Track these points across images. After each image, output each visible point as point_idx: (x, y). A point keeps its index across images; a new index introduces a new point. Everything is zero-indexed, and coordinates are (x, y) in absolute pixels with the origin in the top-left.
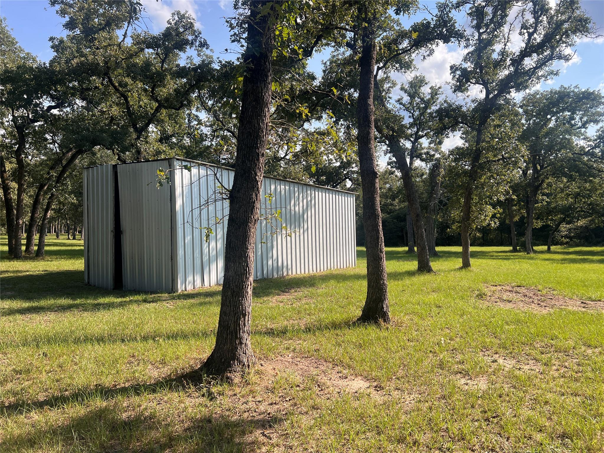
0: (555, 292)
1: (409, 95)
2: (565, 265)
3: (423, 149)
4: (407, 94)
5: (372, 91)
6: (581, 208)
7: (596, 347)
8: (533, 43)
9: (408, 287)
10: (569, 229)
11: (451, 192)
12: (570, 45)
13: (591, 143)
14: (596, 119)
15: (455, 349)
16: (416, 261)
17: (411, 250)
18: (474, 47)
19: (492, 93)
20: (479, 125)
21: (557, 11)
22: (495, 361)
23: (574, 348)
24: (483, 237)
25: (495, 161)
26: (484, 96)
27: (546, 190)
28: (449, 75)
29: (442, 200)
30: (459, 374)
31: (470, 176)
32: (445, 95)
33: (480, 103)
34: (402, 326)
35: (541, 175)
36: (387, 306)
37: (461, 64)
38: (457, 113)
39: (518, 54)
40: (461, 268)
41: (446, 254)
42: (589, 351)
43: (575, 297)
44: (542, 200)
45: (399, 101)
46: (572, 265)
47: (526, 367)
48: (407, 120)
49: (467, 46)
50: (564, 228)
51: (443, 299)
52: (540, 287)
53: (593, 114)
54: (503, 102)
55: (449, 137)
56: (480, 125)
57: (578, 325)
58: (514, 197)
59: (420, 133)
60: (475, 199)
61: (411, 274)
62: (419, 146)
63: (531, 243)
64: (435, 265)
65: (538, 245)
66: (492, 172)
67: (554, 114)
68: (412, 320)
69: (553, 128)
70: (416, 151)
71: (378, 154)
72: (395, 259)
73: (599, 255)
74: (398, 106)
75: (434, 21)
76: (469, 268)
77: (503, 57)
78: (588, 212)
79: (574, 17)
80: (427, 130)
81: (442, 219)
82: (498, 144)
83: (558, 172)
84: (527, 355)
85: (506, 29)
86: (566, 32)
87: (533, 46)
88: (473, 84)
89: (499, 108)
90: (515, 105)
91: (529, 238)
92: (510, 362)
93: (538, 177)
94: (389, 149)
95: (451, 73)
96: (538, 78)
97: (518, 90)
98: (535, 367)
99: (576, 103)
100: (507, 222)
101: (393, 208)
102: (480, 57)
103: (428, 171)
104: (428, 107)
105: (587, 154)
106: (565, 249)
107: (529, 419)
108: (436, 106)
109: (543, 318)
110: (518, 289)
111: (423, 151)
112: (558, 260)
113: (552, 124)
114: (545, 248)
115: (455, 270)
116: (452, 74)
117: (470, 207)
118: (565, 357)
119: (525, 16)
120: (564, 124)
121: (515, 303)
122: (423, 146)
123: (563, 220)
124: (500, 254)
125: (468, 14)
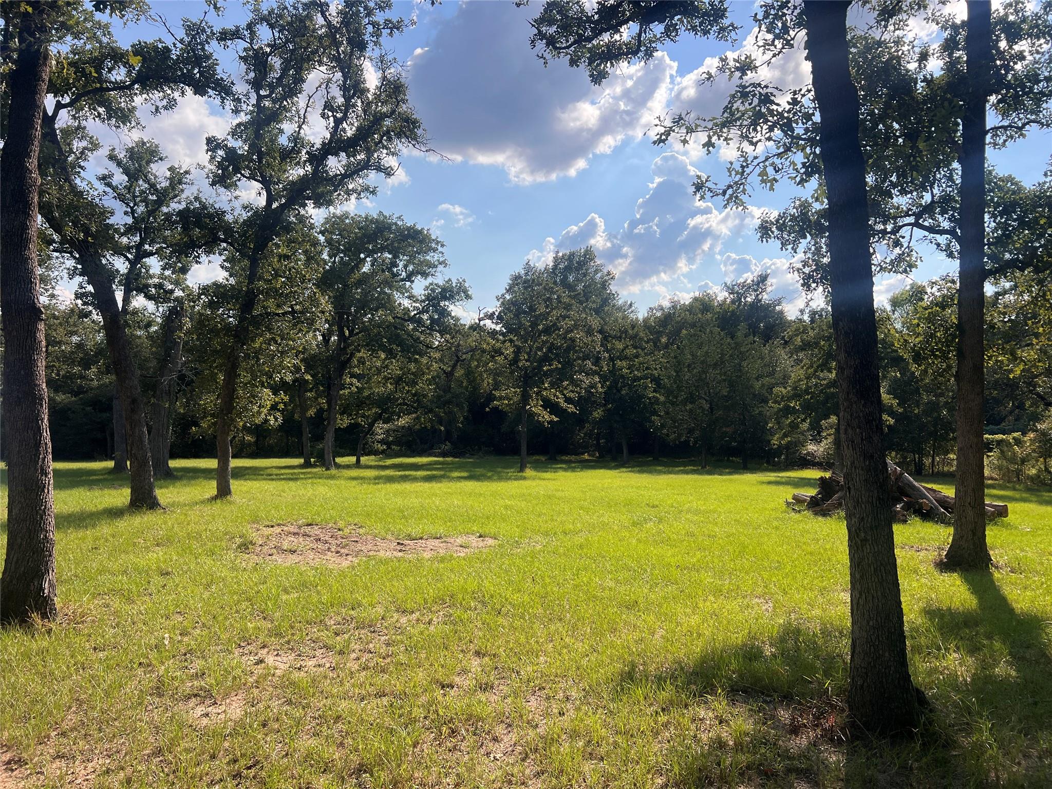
0: (362, 531)
1: (126, 172)
2: (379, 486)
3: (151, 277)
4: (121, 170)
5: (36, 143)
6: (404, 399)
7: (413, 612)
8: (341, 135)
9: (107, 540)
10: (387, 431)
11: (201, 360)
12: (393, 154)
13: (418, 305)
14: (425, 271)
15: (190, 652)
16: (128, 487)
17: (119, 468)
18: (249, 117)
19: (277, 201)
20: (254, 249)
21: (377, 97)
22: (261, 661)
23: (382, 619)
24: (256, 442)
25: (278, 315)
26: (264, 203)
27: (356, 369)
28: (204, 152)
29: (184, 376)
30: (194, 699)
31: (236, 336)
32: (198, 187)
33: (256, 213)
34: (83, 622)
35: (350, 345)
36: (51, 585)
37: (226, 139)
38: (216, 222)
39: (318, 146)
40: (215, 498)
41: (189, 473)
42: (404, 620)
43: (389, 537)
44: (351, 384)
45: (105, 179)
46: (388, 485)
47: (310, 663)
48: (120, 218)
49: (236, 111)
50: (380, 429)
51: (175, 558)
52: (341, 524)
53: (421, 263)
54: (294, 219)
55: (200, 263)
56: (256, 250)
57: (390, 580)
58: (308, 377)
59: (147, 247)
60: (244, 377)
61: (114, 513)
62: (143, 270)
63: (333, 452)
64: (164, 494)
65: (343, 456)
66: (273, 333)
67: (370, 253)
68: (108, 606)
69: (367, 274)
70: (136, 280)
71: (56, 273)
72: (83, 486)
73: (424, 470)
74: (101, 187)
75: (178, 49)
76: (228, 497)
77: (296, 145)
78: (412, 407)
79: (399, 113)
80: (159, 243)
81: (184, 409)
82: (285, 287)
83: (373, 344)
84: (314, 642)
85: (301, 101)
86: (388, 132)
87: (340, 141)
88: (245, 179)
89: (288, 228)
90: (312, 227)
91: (330, 444)
92: (285, 659)
93: (345, 348)
94: (79, 266)
95: (207, 150)
96: (348, 193)
97: (318, 205)
98: (324, 660)
99: (399, 242)
100: (296, 416)
101: (86, 384)
102: (258, 136)
103: (159, 320)
104: (163, 201)
105: (412, 319)
106: (380, 461)
107: (308, 756)
108: (180, 203)
109: (343, 574)
110: (308, 530)
111: (150, 281)
112: (370, 479)
113: (366, 268)
114: (353, 459)
115: (202, 502)
116: (210, 153)
117: (234, 390)
118: (369, 634)
119: (330, 90)
120: (383, 271)
121: (301, 555)
122: (151, 272)
123: (378, 417)
124: (283, 471)
125: (241, 58)
